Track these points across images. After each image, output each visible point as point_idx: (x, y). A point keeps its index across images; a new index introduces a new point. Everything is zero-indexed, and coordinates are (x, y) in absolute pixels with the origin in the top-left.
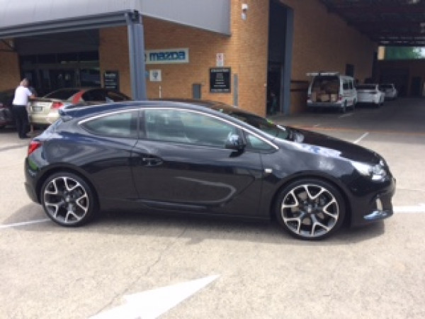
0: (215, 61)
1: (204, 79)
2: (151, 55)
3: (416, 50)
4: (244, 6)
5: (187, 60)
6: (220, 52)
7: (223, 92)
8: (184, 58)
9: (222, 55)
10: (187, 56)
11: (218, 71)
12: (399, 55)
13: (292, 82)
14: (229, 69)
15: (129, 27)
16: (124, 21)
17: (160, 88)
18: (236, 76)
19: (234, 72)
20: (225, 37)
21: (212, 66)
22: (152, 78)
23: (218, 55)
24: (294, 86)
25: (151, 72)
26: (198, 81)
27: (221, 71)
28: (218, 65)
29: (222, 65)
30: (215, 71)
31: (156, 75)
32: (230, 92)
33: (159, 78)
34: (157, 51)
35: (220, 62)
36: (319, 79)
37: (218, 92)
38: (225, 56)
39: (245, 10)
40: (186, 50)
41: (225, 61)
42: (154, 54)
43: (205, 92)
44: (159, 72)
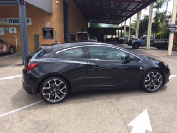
0: (45, 25)
1: (40, 33)
2: (10, 20)
3: (100, 24)
4: (57, 2)
5: (30, 23)
6: (48, 21)
7: (50, 39)
8: (29, 23)
9: (49, 22)
10: (30, 22)
11: (47, 29)
12: (95, 26)
13: (70, 35)
14: (53, 29)
15: (20, 7)
16: (17, 3)
17: (16, 36)
18: (55, 32)
19: (55, 30)
20: (50, 14)
21: (44, 27)
22: (11, 32)
23: (46, 22)
24: (71, 37)
25: (10, 29)
26: (37, 33)
27: (49, 29)
28: (47, 27)
29: (49, 27)
30: (45, 29)
31: (13, 30)
32: (53, 39)
33: (15, 32)
34: (14, 19)
35: (48, 25)
36: (79, 34)
37: (48, 39)
38: (50, 23)
39: (57, 4)
40: (30, 19)
41: (50, 25)
42: (12, 20)
43: (41, 38)
44: (15, 29)
